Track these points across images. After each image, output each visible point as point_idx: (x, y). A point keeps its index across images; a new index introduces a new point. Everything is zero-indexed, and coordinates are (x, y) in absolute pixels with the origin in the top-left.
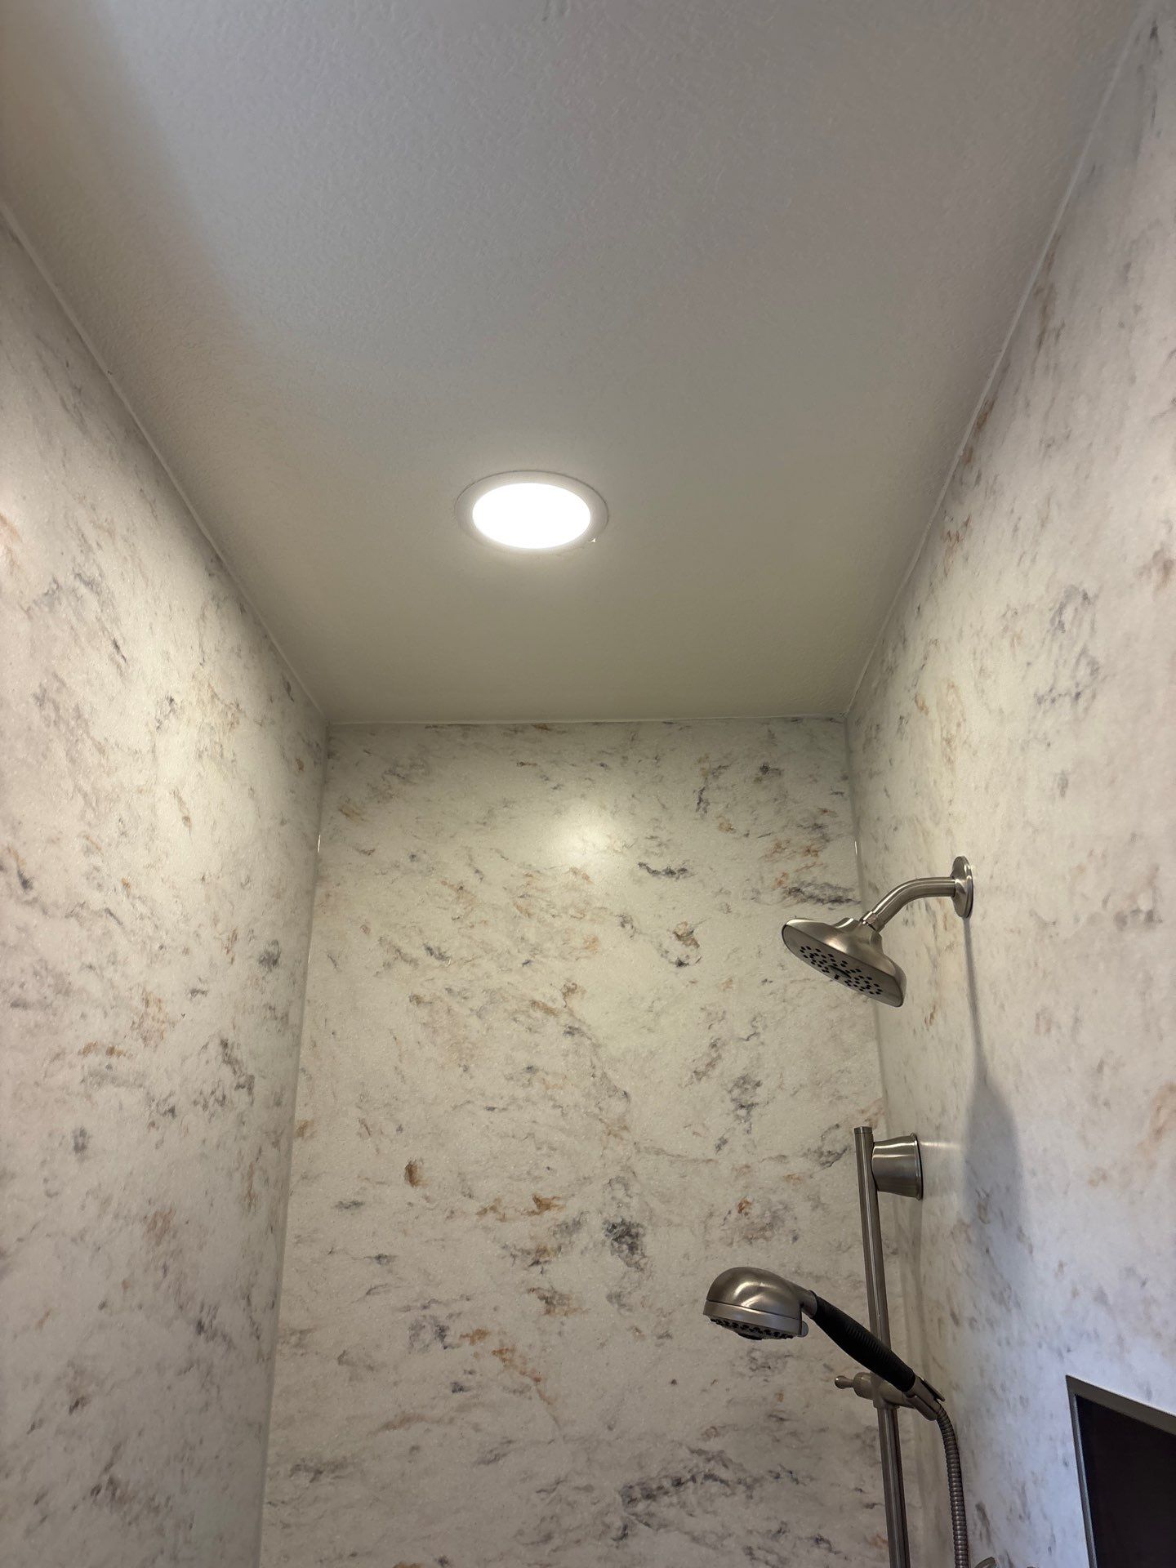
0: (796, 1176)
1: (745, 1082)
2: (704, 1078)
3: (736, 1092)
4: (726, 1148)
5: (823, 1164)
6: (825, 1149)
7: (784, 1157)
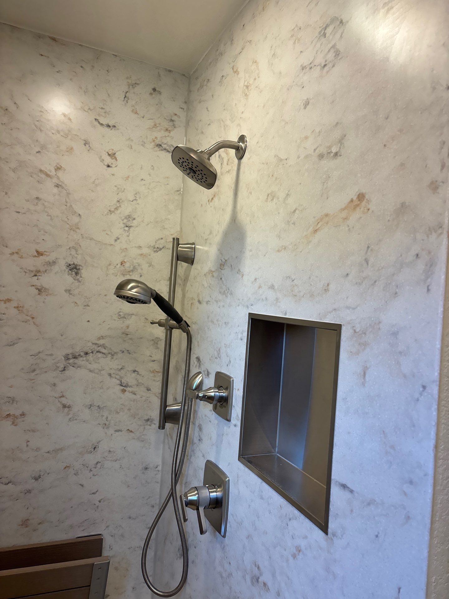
0: (144, 254)
1: (129, 217)
2: (113, 214)
3: (125, 221)
4: (119, 241)
5: (155, 251)
6: (156, 246)
7: (141, 247)
